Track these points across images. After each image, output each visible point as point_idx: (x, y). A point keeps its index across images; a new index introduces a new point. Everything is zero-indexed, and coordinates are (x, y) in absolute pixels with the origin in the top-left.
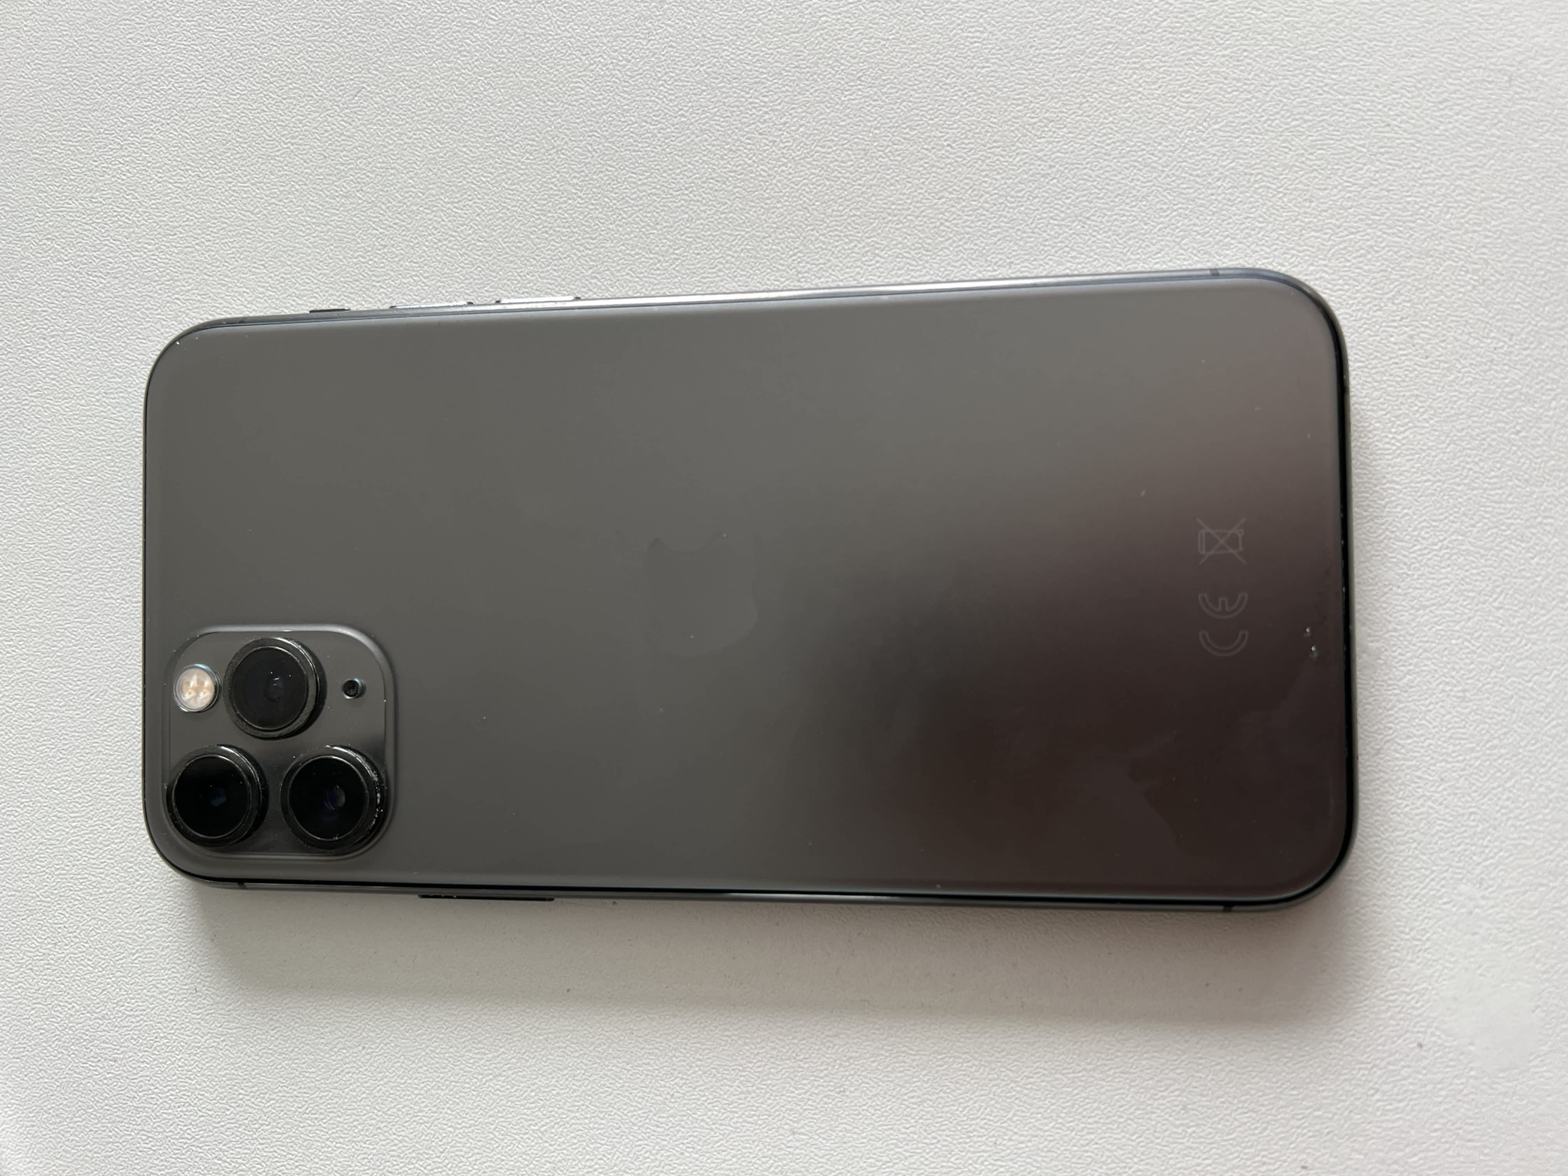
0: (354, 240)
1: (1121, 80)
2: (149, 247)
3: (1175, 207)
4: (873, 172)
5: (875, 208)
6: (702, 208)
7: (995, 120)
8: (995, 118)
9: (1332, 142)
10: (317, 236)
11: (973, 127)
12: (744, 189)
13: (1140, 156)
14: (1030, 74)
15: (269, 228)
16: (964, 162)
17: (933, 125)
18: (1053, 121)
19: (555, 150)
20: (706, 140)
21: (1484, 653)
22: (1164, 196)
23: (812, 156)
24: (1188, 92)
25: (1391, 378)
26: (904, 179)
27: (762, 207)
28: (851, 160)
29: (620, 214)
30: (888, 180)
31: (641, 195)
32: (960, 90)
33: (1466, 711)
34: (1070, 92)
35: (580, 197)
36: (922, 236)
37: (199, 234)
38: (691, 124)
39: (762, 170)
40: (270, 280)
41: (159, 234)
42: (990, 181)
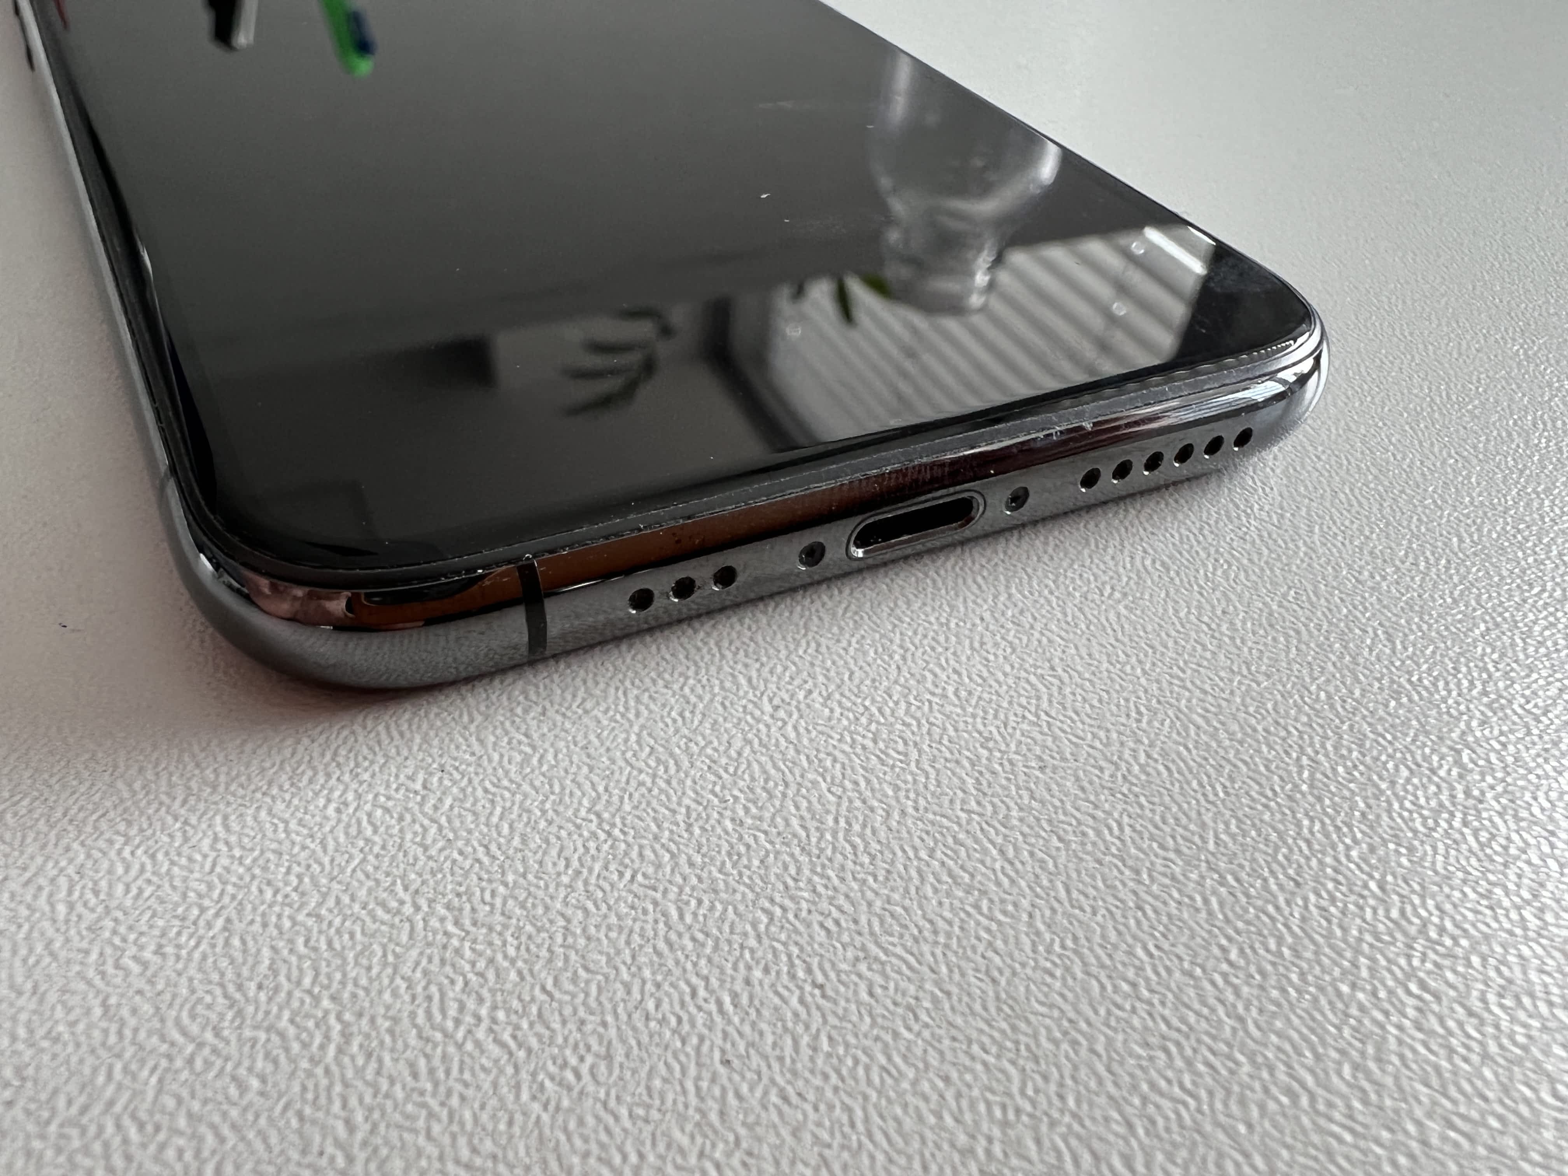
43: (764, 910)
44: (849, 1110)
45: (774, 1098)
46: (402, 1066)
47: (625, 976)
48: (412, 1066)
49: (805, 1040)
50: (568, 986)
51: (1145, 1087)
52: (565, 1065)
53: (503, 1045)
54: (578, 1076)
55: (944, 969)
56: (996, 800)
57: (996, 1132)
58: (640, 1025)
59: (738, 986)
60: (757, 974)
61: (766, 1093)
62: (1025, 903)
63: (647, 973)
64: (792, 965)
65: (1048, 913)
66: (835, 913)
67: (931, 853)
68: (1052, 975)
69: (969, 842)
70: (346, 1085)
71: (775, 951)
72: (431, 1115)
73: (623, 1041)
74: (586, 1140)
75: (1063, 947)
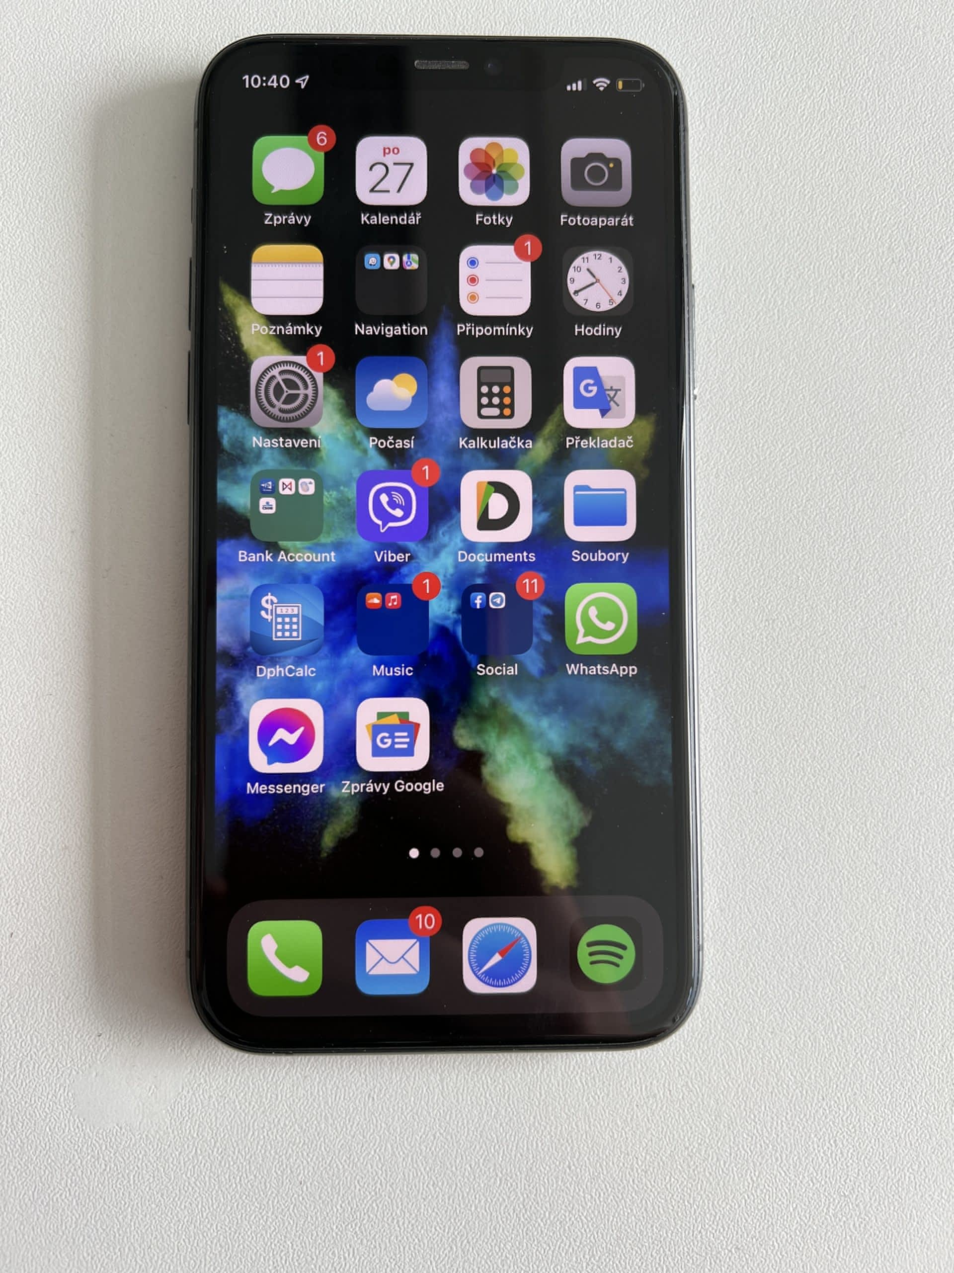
0: (852, 250)
1: (890, 898)
2: (871, 72)
3: (783, 927)
4: (846, 691)
5: (817, 689)
6: (837, 548)
7: (873, 794)
8: (875, 794)
9: (816, 1055)
10: (860, 219)
11: (870, 776)
12: (847, 584)
13: (827, 905)
14: (905, 826)
15: (873, 178)
16: (843, 766)
17: (877, 744)
18: (865, 840)
19: (901, 430)
20: (892, 558)
21: (401, 1121)
22: (793, 919)
23: (866, 643)
24: (873, 948)
25: (625, 1077)
26: (837, 715)
27: (831, 597)
28: (858, 675)
29: (841, 479)
30: (838, 702)
31: (855, 499)
32: (901, 769)
33: (357, 1101)
34: (887, 856)
35: (860, 447)
36: (789, 725)
37: (876, 116)
38: (907, 548)
39: (861, 601)
40: (829, 173)
41: (881, 82)
42: (825, 784)
43: (664, 1061)
44: (663, 1128)
45: (646, 1119)
46: (556, 1082)
48: (558, 1082)
50: (603, 1070)
51: (740, 1146)
52: (596, 1094)
53: (582, 1083)
54: (599, 1098)
55: (706, 1096)
56: (751, 1041)
57: (697, 1146)
58: (618, 1088)
59: (648, 1084)
60: (655, 1082)
61: (644, 1117)
62: (739, 1082)
64: (665, 1081)
65: (744, 1086)
66: (684, 1068)
67: (721, 1055)
68: (734, 1106)
69: (734, 1055)
70: (541, 1082)
71: (662, 1076)
72: (560, 1097)
73: (613, 1092)
74: (596, 1116)
75: (743, 1099)
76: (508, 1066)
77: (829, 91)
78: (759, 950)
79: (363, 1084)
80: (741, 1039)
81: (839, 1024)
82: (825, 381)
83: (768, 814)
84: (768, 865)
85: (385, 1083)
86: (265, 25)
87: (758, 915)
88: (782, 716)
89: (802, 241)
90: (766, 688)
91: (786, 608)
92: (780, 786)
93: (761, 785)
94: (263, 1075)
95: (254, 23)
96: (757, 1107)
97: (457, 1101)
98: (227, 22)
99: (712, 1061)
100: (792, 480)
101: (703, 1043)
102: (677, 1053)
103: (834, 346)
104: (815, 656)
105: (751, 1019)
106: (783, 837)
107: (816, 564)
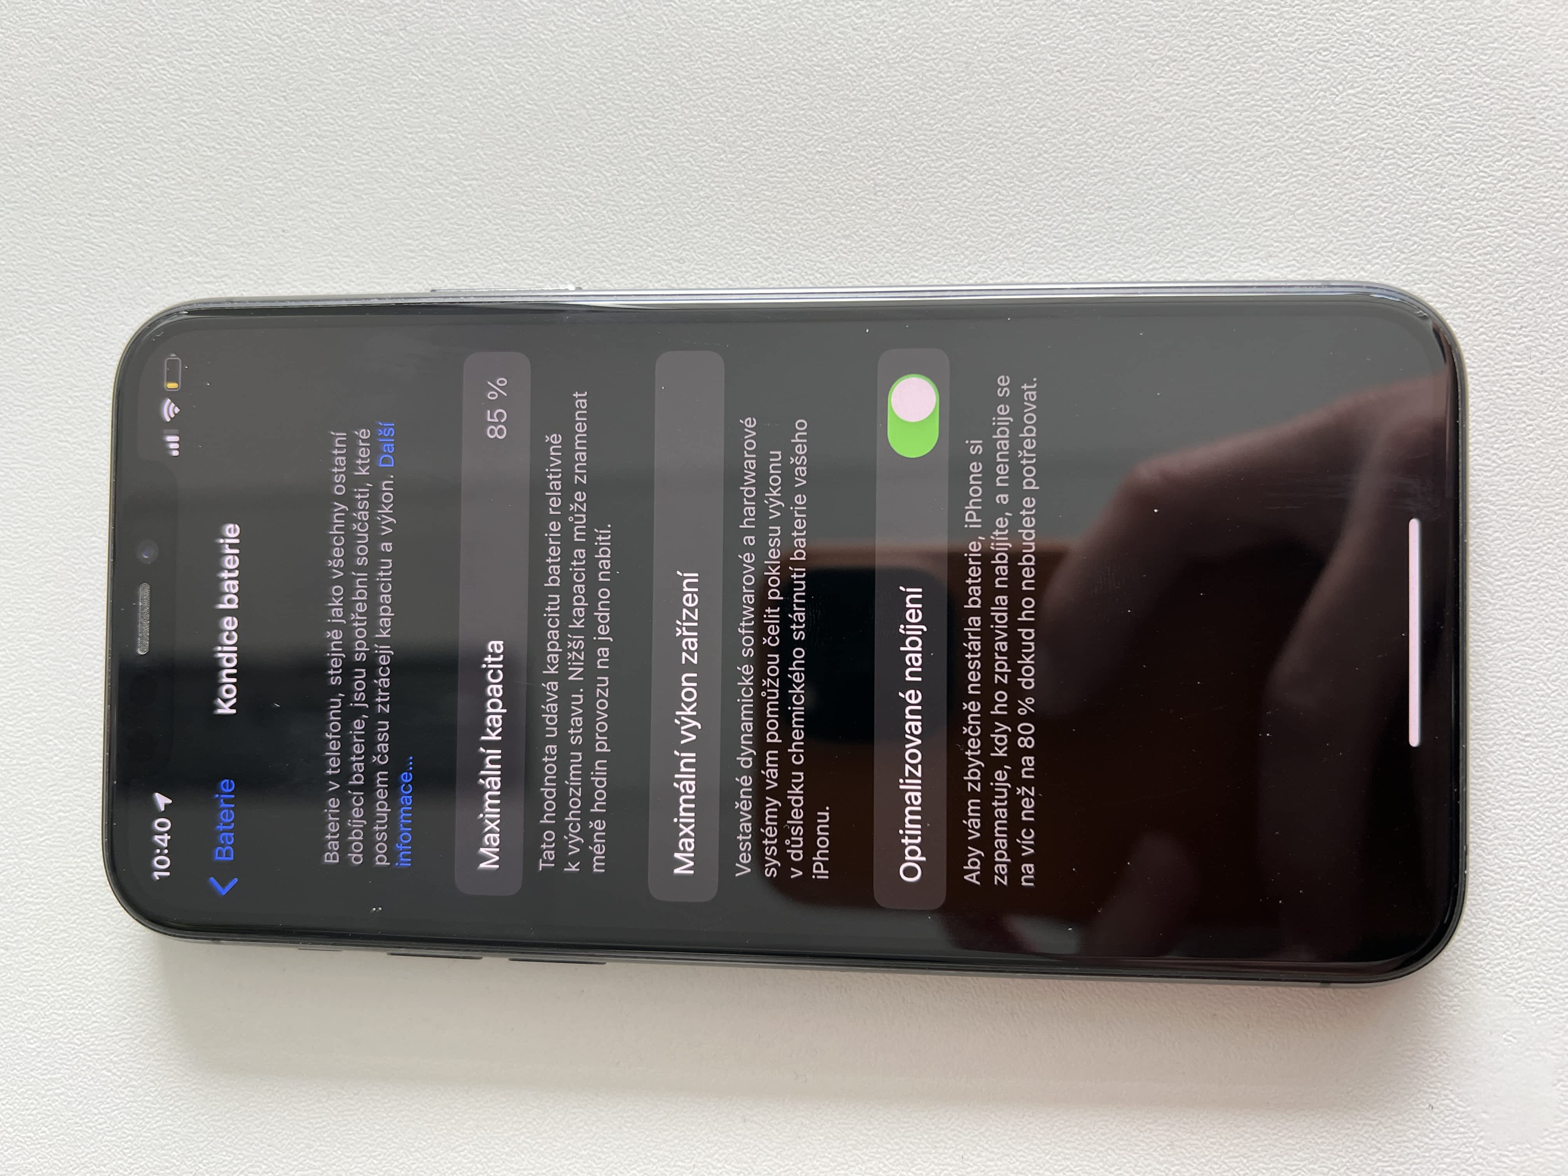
43: (1480, 335)
46: (1507, 484)
47: (1494, 397)
48: (1507, 481)
49: (1542, 341)
50: (1491, 419)
53: (1509, 448)
54: (1531, 425)
55: (1529, 278)
56: (1454, 216)
58: (1516, 398)
59: (1512, 357)
60: (1508, 348)
62: (1510, 232)
63: (1495, 389)
64: (1508, 334)
65: (1516, 225)
67: (1472, 256)
68: (1544, 239)
69: (1472, 239)
70: (1507, 504)
71: (1499, 338)
72: (1529, 478)
73: (1522, 406)
74: (1556, 429)
75: (1534, 228)
76: (1484, 549)
77: (184, 114)
78: (1326, 205)
79: (1506, 749)
80: (1450, 230)
81: (1430, 96)
82: (559, 117)
83: (1139, 193)
84: (1209, 193)
85: (1506, 719)
86: (92, 848)
87: (1276, 207)
88: (1005, 173)
89: (375, 149)
90: (967, 195)
91: (860, 168)
92: (1100, 177)
93: (1099, 202)
94: (1491, 885)
95: (88, 862)
96: (1544, 209)
97: (1532, 620)
98: (87, 896)
99: (1481, 269)
100: (688, 161)
101: (1456, 281)
102: (1469, 317)
103: (513, 105)
104: (926, 130)
105: (1423, 215)
106: (1171, 172)
107: (800, 129)
